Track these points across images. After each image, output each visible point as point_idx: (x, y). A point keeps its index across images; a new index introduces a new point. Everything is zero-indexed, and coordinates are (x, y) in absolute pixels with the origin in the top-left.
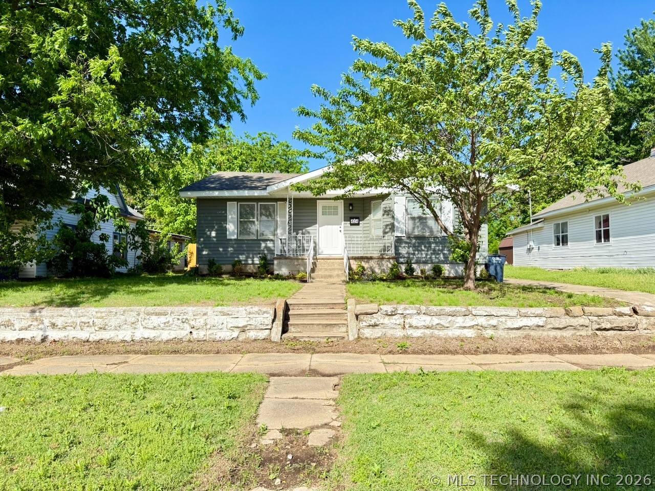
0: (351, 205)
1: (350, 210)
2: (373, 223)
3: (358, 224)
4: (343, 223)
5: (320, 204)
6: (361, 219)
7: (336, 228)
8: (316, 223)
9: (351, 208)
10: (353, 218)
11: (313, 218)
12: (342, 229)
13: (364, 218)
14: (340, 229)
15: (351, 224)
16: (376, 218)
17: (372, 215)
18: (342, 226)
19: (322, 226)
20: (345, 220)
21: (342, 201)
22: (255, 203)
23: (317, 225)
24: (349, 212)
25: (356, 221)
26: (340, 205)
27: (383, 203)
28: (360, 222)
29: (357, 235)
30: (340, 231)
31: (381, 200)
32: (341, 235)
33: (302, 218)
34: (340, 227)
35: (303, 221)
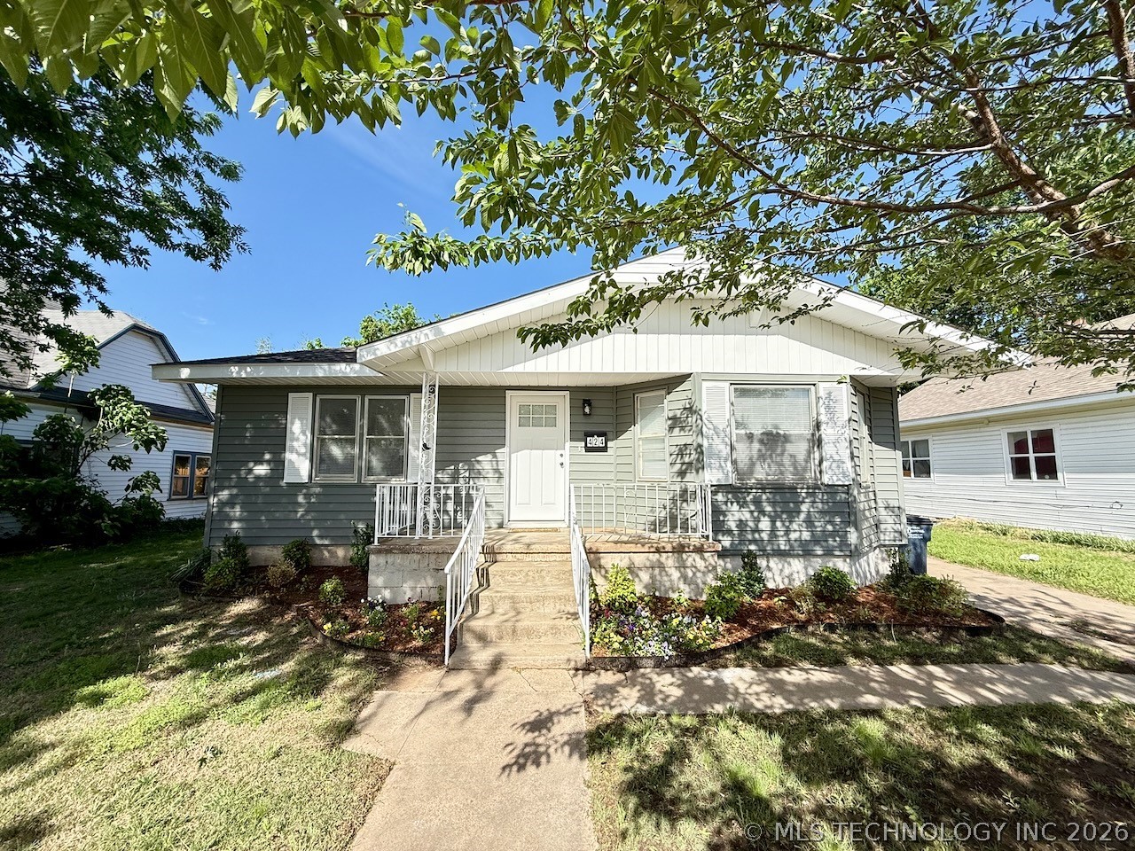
0: (587, 402)
1: (585, 414)
2: (641, 448)
3: (604, 449)
4: (568, 444)
5: (513, 401)
6: (610, 435)
7: (551, 456)
8: (504, 445)
9: (587, 410)
10: (592, 434)
11: (496, 432)
12: (566, 460)
13: (617, 436)
14: (562, 460)
15: (588, 449)
16: (648, 434)
17: (638, 427)
18: (567, 452)
19: (517, 452)
20: (572, 439)
21: (567, 393)
22: (358, 399)
23: (506, 450)
24: (581, 419)
25: (597, 441)
26: (563, 403)
27: (669, 397)
28: (610, 444)
29: (602, 476)
30: (562, 464)
31: (663, 392)
32: (563, 476)
33: (470, 432)
34: (562, 455)
35: (471, 440)
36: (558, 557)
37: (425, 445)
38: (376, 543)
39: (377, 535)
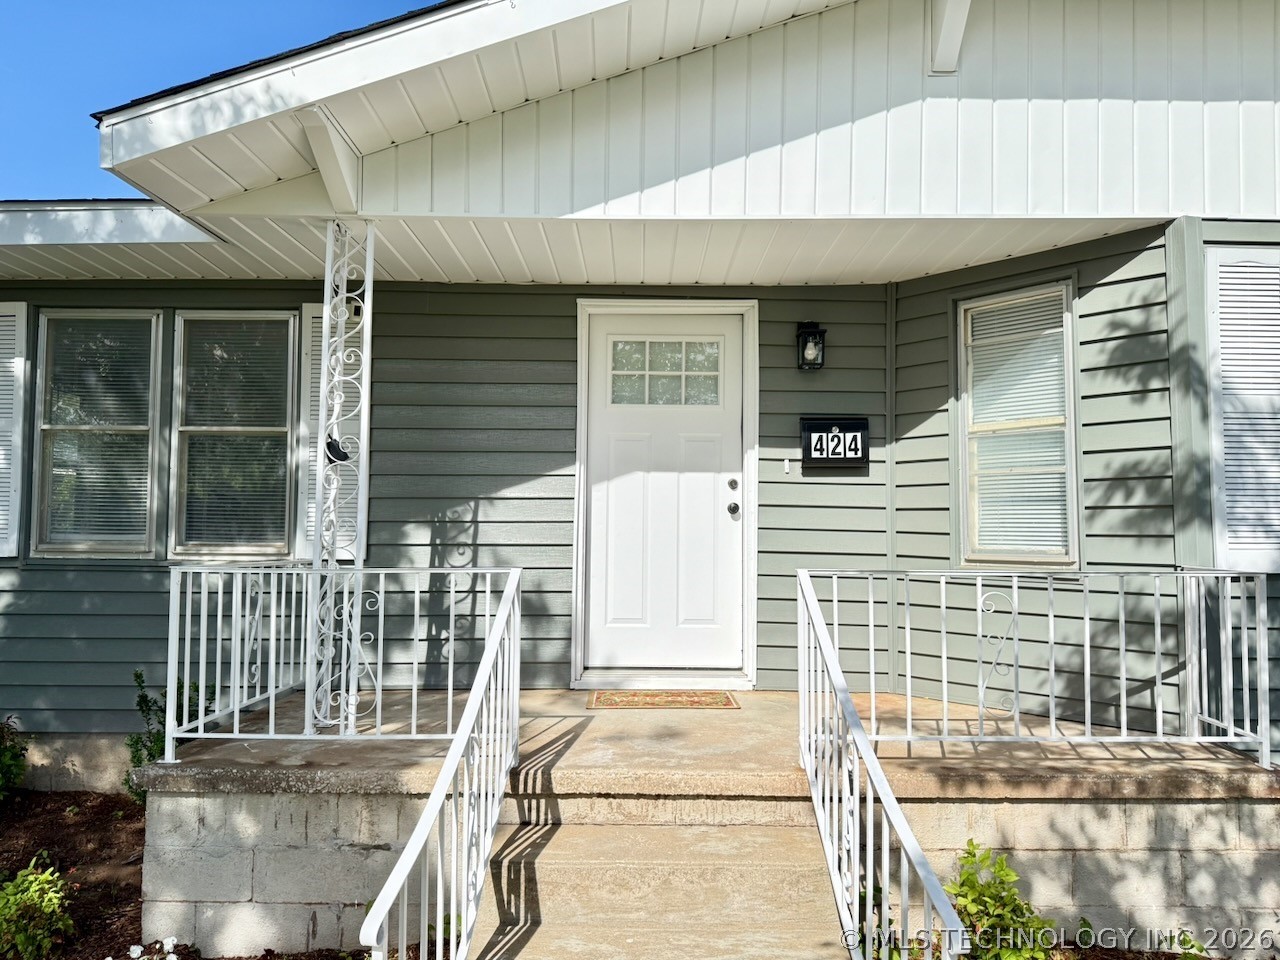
0: (809, 331)
1: (804, 365)
2: (973, 462)
3: (860, 466)
4: (753, 453)
5: (598, 328)
6: (877, 427)
7: (706, 489)
8: (570, 455)
9: (809, 354)
10: (823, 424)
11: (551, 417)
12: (749, 497)
13: (895, 433)
14: (735, 497)
15: (811, 467)
16: (998, 419)
17: (967, 399)
18: (749, 476)
19: (607, 477)
20: (765, 440)
21: (750, 308)
22: (156, 320)
23: (578, 469)
24: (791, 380)
25: (840, 444)
27: (1082, 305)
28: (875, 453)
29: (853, 566)
30: (734, 509)
31: (1062, 290)
32: (740, 542)
33: (475, 417)
34: (733, 484)
35: (481, 439)
36: (760, 812)
37: (332, 446)
38: (169, 756)
39: (172, 730)
